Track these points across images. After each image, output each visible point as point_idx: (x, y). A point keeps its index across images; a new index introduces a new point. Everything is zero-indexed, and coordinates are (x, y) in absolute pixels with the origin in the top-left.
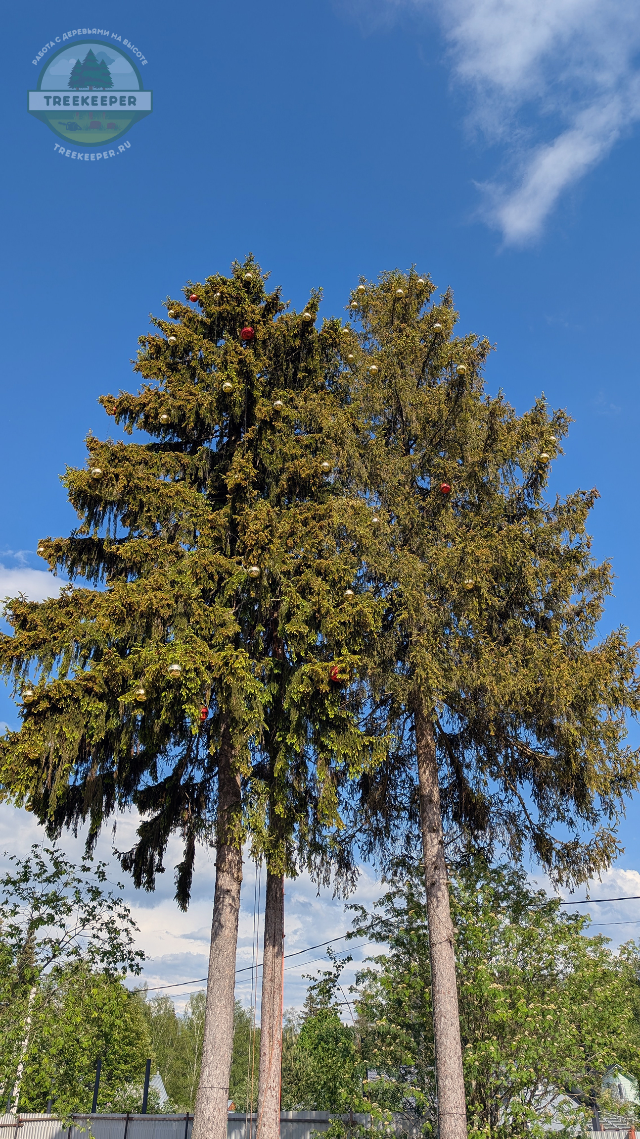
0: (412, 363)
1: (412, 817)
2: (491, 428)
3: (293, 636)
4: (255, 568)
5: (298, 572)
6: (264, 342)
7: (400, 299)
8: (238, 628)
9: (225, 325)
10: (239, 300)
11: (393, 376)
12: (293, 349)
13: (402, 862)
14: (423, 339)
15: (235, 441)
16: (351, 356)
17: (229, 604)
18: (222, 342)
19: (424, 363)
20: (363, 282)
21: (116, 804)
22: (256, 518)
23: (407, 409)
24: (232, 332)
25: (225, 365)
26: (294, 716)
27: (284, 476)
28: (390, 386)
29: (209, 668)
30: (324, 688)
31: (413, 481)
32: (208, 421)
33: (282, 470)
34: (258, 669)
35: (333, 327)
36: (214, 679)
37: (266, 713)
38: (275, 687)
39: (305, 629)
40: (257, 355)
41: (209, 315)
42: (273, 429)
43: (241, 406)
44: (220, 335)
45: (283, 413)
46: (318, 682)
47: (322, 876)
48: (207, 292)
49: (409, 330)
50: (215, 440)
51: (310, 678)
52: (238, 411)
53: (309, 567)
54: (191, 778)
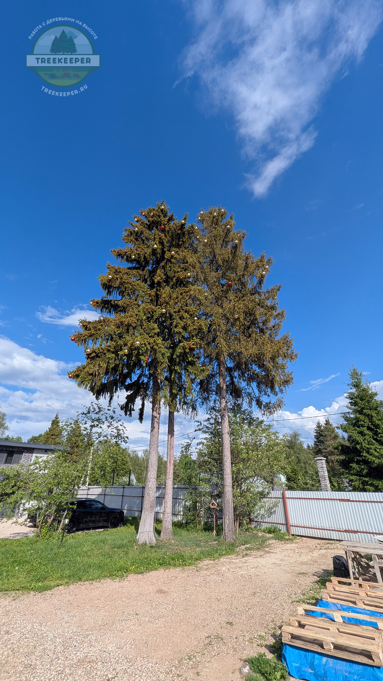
0: (219, 239)
1: (217, 393)
2: (246, 263)
3: (177, 333)
4: (164, 310)
5: (179, 311)
6: (168, 231)
7: (215, 217)
8: (159, 330)
9: (154, 225)
10: (159, 216)
11: (212, 244)
12: (178, 234)
13: (213, 408)
14: (223, 231)
15: (158, 266)
16: (198, 237)
17: (155, 322)
18: (153, 231)
19: (223, 241)
20: (202, 210)
21: (118, 389)
22: (165, 293)
23: (217, 256)
24: (157, 228)
25: (155, 238)
26: (178, 360)
27: (175, 278)
28: (211, 248)
29: (149, 344)
30: (187, 350)
31: (219, 281)
32: (148, 259)
33: (174, 276)
34: (166, 345)
35: (192, 227)
36: (151, 347)
37: (168, 359)
38: (171, 350)
39: (181, 330)
40: (166, 236)
41: (149, 221)
42: (171, 262)
43: (160, 254)
44: (152, 229)
45: (174, 256)
46: (185, 348)
47: (186, 412)
48: (148, 213)
49: (218, 228)
50: (150, 266)
51: (183, 348)
52: (159, 256)
53: (183, 310)
54: (143, 381)
